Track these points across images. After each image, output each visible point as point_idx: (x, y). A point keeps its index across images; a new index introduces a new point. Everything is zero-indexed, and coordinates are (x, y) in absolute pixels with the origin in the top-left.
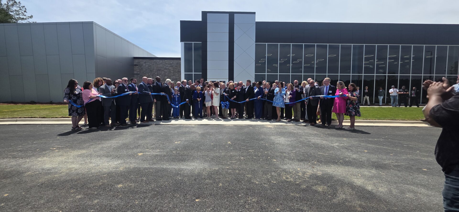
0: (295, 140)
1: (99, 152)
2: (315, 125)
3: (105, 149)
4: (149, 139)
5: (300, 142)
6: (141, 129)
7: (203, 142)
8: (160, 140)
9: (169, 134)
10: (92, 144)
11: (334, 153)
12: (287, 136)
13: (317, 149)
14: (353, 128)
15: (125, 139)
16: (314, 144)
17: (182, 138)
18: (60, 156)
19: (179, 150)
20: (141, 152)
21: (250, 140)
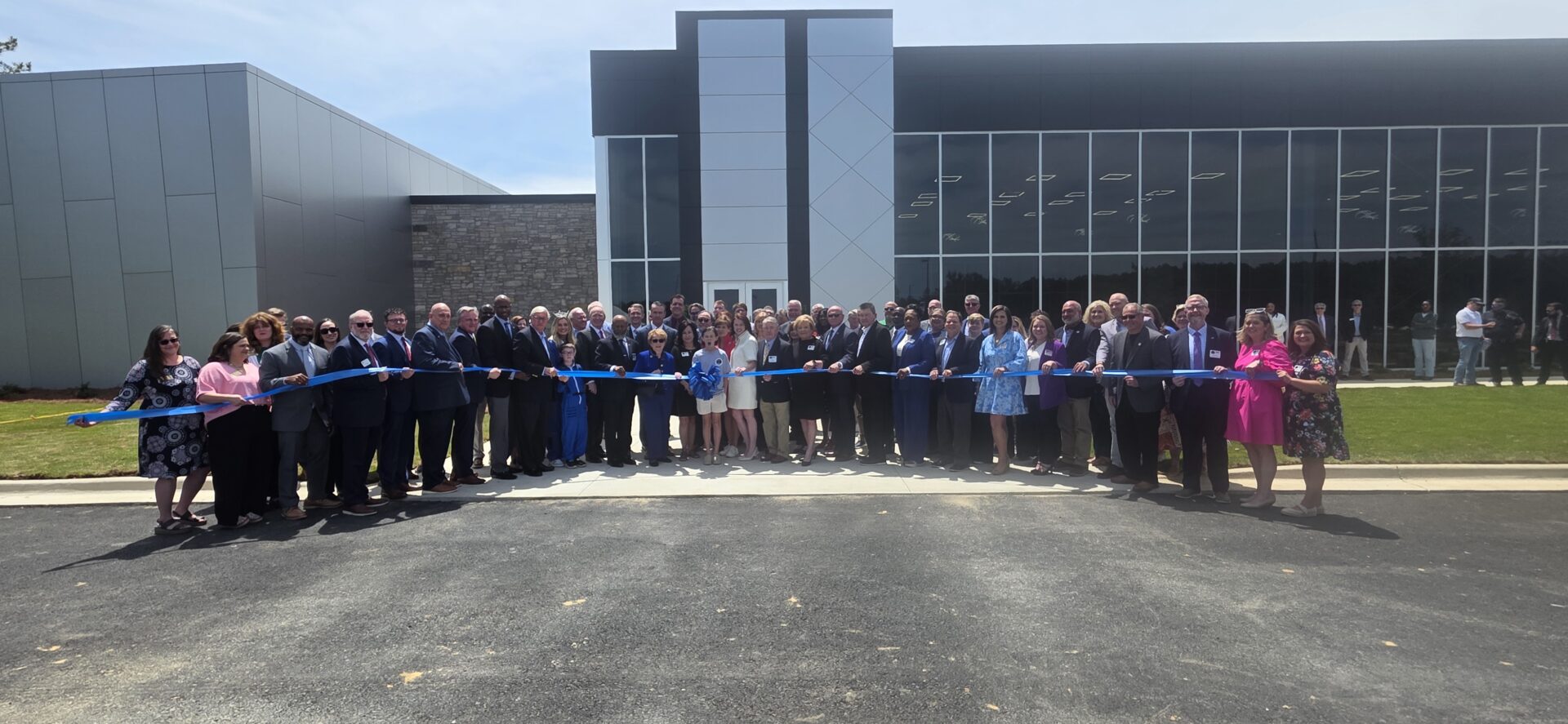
0: (1075, 582)
1: (238, 667)
2: (1153, 492)
3: (265, 646)
4: (455, 587)
5: (1094, 593)
6: (427, 529)
7: (681, 601)
8: (500, 590)
9: (542, 556)
10: (216, 621)
11: (1249, 656)
12: (1040, 558)
13: (1174, 633)
14: (1315, 509)
15: (355, 586)
16: (1156, 604)
17: (595, 576)
18: (71, 691)
19: (578, 651)
20: (414, 664)
21: (880, 585)
